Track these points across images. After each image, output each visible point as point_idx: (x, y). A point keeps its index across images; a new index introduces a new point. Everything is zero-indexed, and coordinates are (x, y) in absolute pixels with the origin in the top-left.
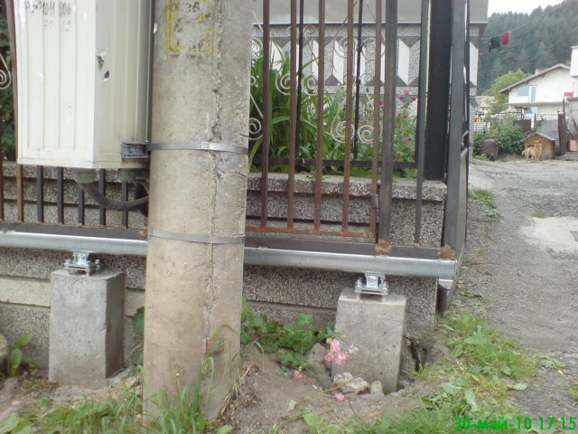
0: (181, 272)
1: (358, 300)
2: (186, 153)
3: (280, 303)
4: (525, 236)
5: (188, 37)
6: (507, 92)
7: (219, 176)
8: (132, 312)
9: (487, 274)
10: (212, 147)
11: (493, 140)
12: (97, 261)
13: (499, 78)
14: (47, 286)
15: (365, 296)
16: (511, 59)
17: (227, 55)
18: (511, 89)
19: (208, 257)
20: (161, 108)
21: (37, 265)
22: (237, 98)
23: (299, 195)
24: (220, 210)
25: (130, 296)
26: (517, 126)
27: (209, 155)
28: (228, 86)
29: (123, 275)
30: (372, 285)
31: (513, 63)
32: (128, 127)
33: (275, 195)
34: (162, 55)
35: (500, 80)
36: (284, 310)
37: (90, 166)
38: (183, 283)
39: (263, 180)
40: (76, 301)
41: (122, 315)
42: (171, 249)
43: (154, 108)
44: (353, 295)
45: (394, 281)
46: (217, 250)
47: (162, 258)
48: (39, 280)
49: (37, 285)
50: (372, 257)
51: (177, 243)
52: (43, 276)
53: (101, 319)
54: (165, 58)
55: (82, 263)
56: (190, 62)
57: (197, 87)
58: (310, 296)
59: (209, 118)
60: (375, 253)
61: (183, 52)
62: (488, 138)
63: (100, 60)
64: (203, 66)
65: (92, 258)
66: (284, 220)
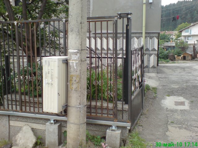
0: (74, 130)
1: (111, 131)
2: (74, 108)
3: (95, 130)
4: (162, 104)
5: (74, 86)
6: (181, 32)
7: (80, 112)
8: (63, 131)
9: (147, 118)
10: (79, 107)
11: (172, 54)
12: (55, 121)
13: (179, 25)
14: (44, 125)
15: (112, 130)
16: (185, 17)
17: (82, 89)
18: (182, 30)
19: (79, 127)
20: (69, 99)
21: (42, 121)
22: (84, 97)
23: (98, 108)
24: (81, 118)
25: (63, 128)
26: (180, 49)
27: (79, 108)
28: (82, 95)
29: (61, 124)
30: (114, 128)
31: (185, 19)
32: (63, 102)
33: (93, 108)
34: (69, 89)
35: (180, 26)
36: (96, 132)
37: (57, 113)
38: (74, 132)
39: (90, 105)
40: (51, 130)
41: (61, 132)
42: (72, 125)
43: (68, 99)
44: (110, 130)
45: (118, 127)
46: (81, 125)
47: (70, 127)
48: (42, 124)
49: (42, 125)
50: (113, 122)
51: (73, 125)
52: (43, 123)
53: (57, 134)
54: (70, 90)
55: (52, 122)
56: (75, 91)
57: (76, 96)
58: (101, 129)
59: (78, 101)
60: (114, 121)
61: (73, 89)
62: (170, 53)
63: (58, 93)
64: (77, 92)
65: (54, 121)
66: (95, 113)
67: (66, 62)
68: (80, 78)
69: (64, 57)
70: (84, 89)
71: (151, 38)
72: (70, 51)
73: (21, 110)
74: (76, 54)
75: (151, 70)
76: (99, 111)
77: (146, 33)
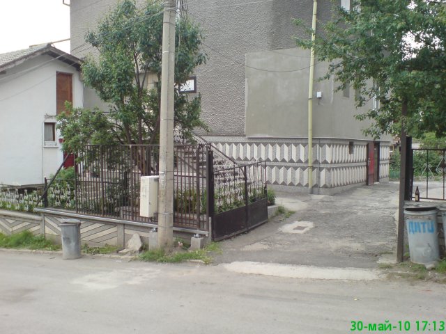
2: (162, 215)
30: (197, 235)
34: (159, 200)
61: (161, 201)
67: (157, 180)
68: (166, 192)
69: (156, 177)
70: (170, 201)
71: (321, 145)
72: (160, 172)
73: (133, 219)
74: (163, 174)
75: (322, 190)
76: (184, 221)
77: (313, 139)
